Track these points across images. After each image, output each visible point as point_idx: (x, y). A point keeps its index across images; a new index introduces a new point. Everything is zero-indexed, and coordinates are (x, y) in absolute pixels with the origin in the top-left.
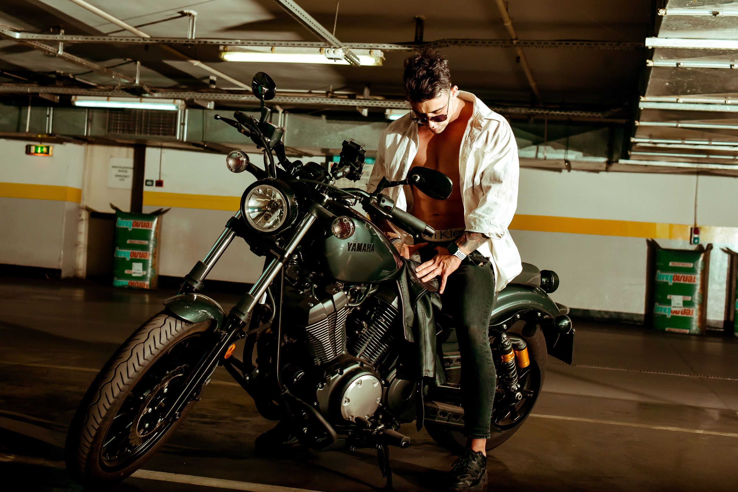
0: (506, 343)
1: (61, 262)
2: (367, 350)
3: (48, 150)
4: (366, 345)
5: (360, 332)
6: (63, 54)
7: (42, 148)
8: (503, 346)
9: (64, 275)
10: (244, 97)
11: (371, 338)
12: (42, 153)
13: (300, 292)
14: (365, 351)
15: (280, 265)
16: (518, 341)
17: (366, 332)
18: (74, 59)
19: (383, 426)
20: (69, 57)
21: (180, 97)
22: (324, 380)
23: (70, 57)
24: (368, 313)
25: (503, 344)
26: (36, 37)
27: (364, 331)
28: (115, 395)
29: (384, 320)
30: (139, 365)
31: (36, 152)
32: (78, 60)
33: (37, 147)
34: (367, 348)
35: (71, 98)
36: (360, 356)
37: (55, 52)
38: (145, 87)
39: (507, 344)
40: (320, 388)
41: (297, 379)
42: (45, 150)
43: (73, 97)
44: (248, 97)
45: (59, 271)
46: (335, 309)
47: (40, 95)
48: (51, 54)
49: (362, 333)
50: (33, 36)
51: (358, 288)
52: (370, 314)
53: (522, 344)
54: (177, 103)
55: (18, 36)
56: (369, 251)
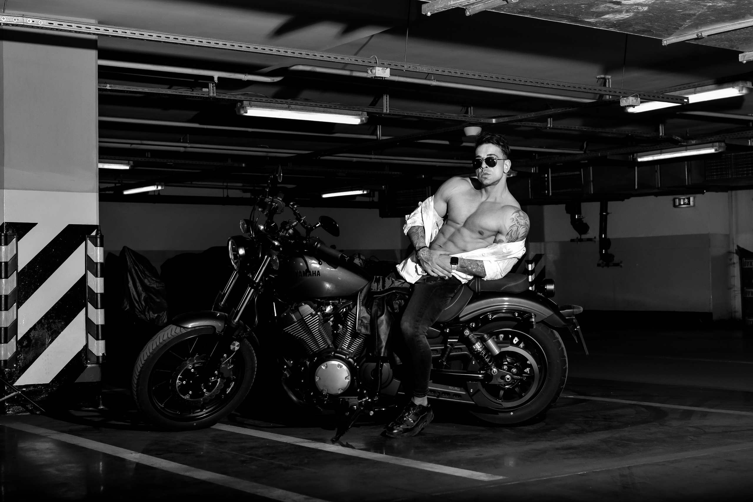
0: (470, 338)
1: (711, 306)
3: (689, 201)
5: (337, 332)
6: (553, 126)
7: (684, 199)
9: (715, 317)
11: (345, 336)
12: (684, 204)
15: (253, 290)
16: (482, 335)
19: (367, 398)
27: (340, 331)
29: (349, 322)
31: (680, 204)
33: (680, 200)
36: (339, 349)
42: (686, 201)
45: (710, 314)
46: (302, 317)
53: (486, 336)
54: (716, 146)
55: (494, 121)
56: (315, 276)
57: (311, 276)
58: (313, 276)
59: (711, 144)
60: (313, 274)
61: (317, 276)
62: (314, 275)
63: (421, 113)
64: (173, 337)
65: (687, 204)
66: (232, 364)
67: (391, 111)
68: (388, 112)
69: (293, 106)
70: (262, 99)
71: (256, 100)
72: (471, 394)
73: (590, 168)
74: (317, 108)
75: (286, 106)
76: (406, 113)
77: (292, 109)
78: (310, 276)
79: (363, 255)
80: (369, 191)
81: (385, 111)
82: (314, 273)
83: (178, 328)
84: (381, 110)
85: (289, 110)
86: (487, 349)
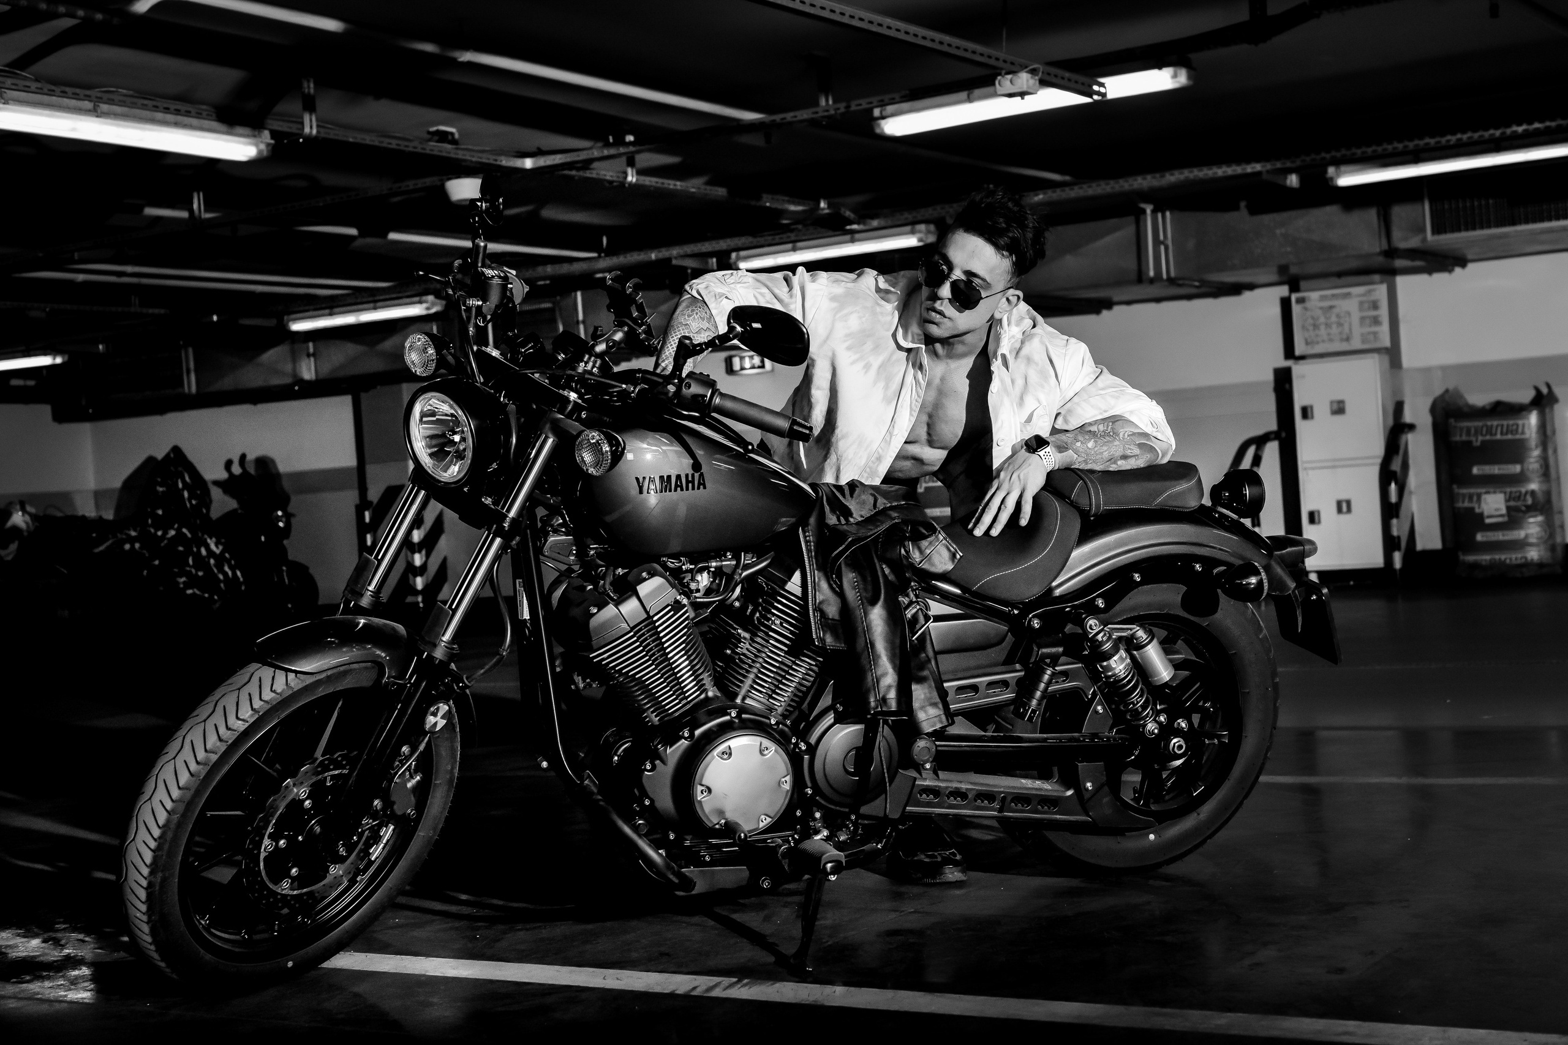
0: (1099, 637)
2: (755, 686)
4: (752, 676)
5: (733, 652)
6: (637, 180)
8: (1095, 645)
10: (1037, 195)
11: (761, 660)
13: (586, 587)
14: (752, 687)
15: (498, 540)
16: (1131, 629)
17: (747, 649)
18: (666, 186)
19: (825, 834)
20: (654, 184)
21: (919, 218)
22: (655, 756)
23: (657, 182)
24: (749, 611)
25: (1093, 640)
26: (560, 159)
27: (744, 647)
28: (161, 823)
29: (778, 622)
30: (198, 763)
32: (675, 185)
33: (742, 358)
34: (754, 682)
35: (729, 257)
36: (744, 699)
37: (621, 180)
38: (845, 212)
39: (1100, 639)
40: (648, 771)
41: (618, 756)
43: (734, 255)
44: (1045, 194)
46: (647, 613)
47: (674, 262)
48: (615, 184)
49: (737, 654)
50: (554, 160)
51: (714, 564)
52: (753, 613)
53: (1141, 634)
54: (920, 232)
55: (528, 163)
56: (693, 489)
57: (682, 490)
58: (687, 489)
59: (908, 228)
60: (688, 482)
61: (699, 488)
62: (690, 485)
63: (382, 139)
64: (268, 707)
65: (759, 367)
66: (416, 771)
67: (322, 130)
68: (314, 132)
69: (104, 107)
70: (28, 84)
71: (13, 87)
72: (1087, 796)
73: (576, 295)
74: (159, 115)
75: (88, 105)
76: (353, 138)
77: (104, 113)
78: (679, 489)
79: (31, 505)
80: (66, 358)
81: (307, 130)
82: (690, 482)
83: (280, 676)
84: (300, 126)
85: (97, 117)
86: (1140, 669)
